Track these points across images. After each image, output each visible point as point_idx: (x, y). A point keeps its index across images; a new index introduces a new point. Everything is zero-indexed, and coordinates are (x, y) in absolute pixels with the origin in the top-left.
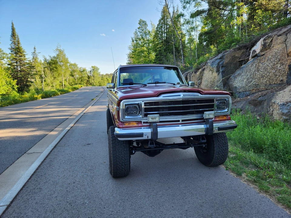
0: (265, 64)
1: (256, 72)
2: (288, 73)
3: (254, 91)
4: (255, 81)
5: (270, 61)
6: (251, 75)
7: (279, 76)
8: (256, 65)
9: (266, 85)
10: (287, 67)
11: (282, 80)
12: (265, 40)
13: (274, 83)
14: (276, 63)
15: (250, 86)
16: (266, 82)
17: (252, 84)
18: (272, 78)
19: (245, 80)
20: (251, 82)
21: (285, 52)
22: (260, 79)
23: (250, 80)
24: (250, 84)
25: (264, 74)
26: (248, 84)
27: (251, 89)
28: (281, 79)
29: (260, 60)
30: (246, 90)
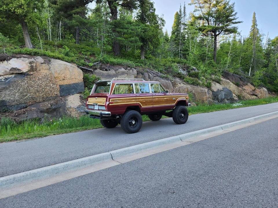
0: (37, 82)
1: (30, 88)
2: (60, 90)
3: (31, 103)
4: (31, 95)
5: (42, 80)
6: (24, 90)
7: (54, 92)
8: (27, 81)
9: (43, 98)
10: (58, 86)
11: (56, 95)
12: (30, 63)
13: (50, 96)
14: (48, 83)
15: (25, 99)
16: (43, 95)
17: (29, 97)
18: (48, 93)
19: (17, 94)
20: (26, 95)
21: (53, 76)
22: (36, 94)
23: (25, 94)
24: (25, 98)
25: (39, 90)
26: (22, 97)
27: (28, 102)
28: (56, 93)
29: (30, 78)
30: (20, 103)
